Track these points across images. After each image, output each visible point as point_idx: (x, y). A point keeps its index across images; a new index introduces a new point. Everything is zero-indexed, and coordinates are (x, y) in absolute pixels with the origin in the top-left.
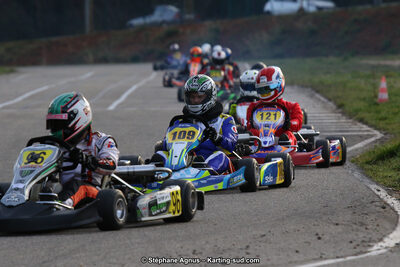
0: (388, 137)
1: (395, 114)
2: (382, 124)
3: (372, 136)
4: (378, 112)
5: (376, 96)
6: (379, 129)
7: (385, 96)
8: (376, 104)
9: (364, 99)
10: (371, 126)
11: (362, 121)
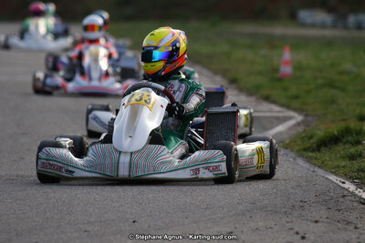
0: (310, 119)
1: (308, 92)
2: (296, 104)
3: (290, 118)
4: (286, 89)
5: (276, 70)
6: (295, 110)
7: (287, 70)
8: (280, 79)
9: (260, 73)
10: (282, 106)
11: (267, 99)
